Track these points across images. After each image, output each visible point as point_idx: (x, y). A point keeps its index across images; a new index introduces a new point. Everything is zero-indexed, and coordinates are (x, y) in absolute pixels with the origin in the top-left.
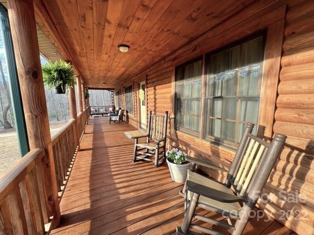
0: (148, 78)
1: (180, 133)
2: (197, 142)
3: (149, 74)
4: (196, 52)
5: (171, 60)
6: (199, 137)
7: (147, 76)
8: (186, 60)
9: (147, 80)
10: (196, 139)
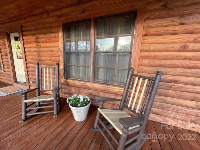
0: (23, 29)
1: (71, 81)
2: (88, 85)
3: (24, 25)
4: (85, 14)
5: (56, 16)
6: (90, 82)
7: (22, 26)
8: (75, 20)
9: (22, 31)
10: (87, 83)
